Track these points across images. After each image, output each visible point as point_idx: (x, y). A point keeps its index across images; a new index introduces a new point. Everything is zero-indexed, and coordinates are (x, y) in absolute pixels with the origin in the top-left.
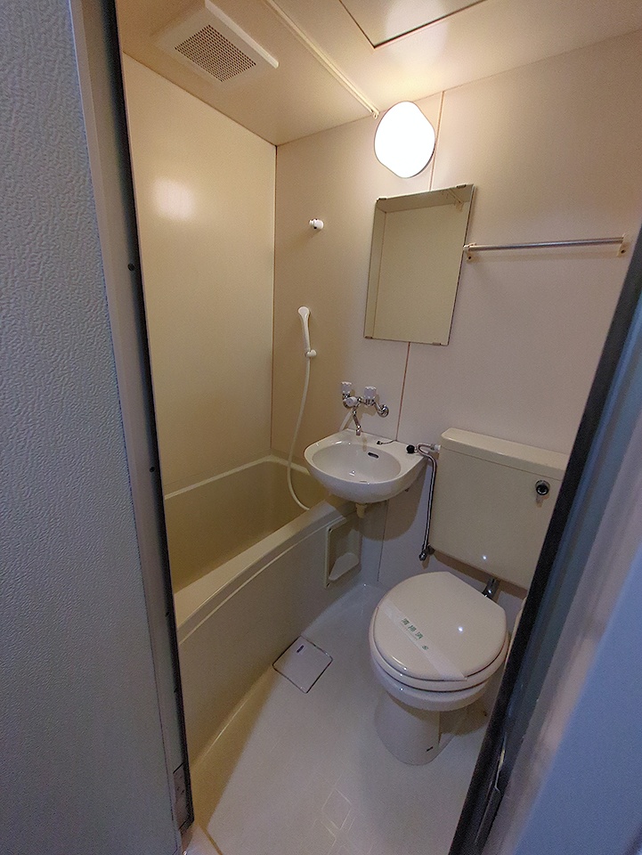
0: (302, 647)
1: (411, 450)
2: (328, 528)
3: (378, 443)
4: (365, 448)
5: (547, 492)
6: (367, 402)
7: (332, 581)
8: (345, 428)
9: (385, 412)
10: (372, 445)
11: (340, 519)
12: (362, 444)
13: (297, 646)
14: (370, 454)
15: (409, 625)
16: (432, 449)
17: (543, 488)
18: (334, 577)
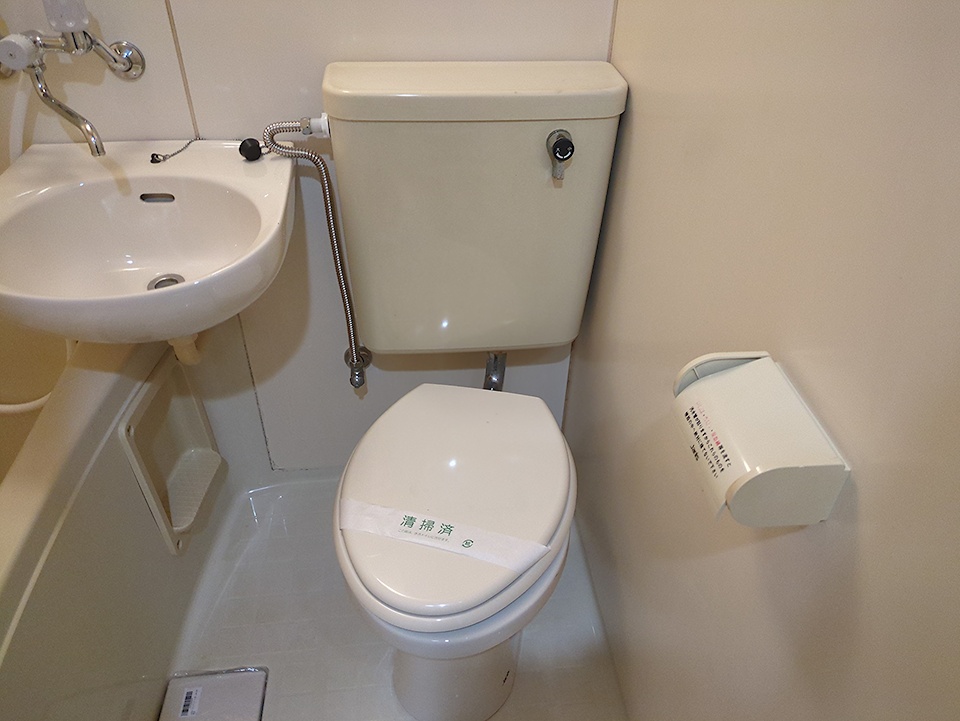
0: (189, 697)
1: (251, 151)
2: (122, 430)
3: (155, 159)
4: (123, 184)
5: (572, 151)
6: (71, 41)
7: (183, 533)
8: (27, 143)
9: (134, 65)
10: (141, 171)
11: (139, 392)
12: (109, 177)
13: (174, 702)
14: (144, 197)
15: (418, 523)
16: (309, 130)
17: (562, 148)
18: (184, 522)
